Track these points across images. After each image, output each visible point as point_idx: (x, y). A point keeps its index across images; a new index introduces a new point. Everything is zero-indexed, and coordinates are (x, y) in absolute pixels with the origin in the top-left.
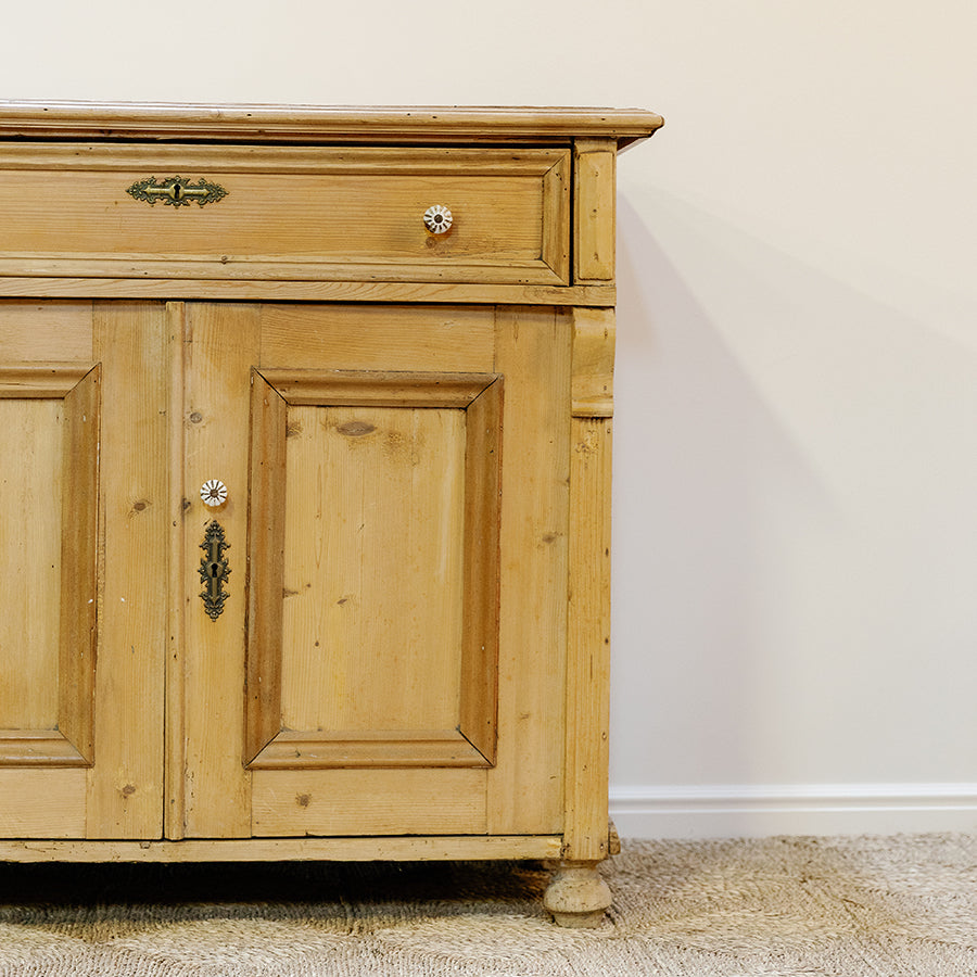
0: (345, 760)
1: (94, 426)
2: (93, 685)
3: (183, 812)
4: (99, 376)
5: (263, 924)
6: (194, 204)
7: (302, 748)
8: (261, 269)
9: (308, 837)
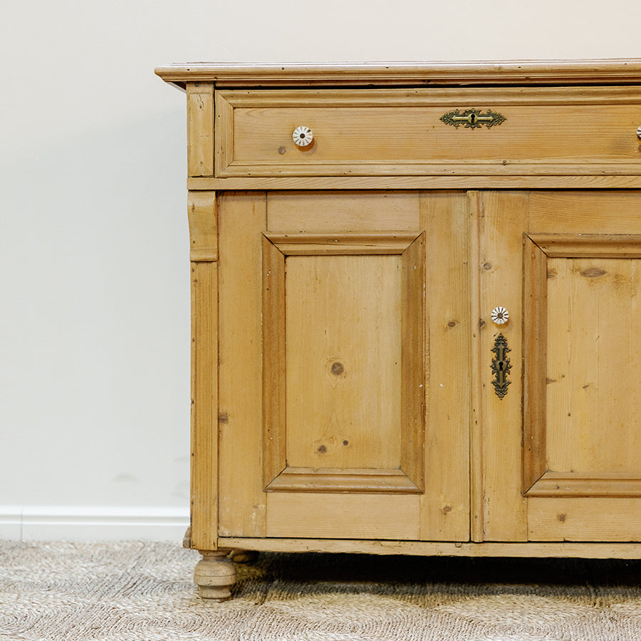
0: (589, 491)
1: (422, 272)
2: (423, 441)
3: (483, 524)
4: (424, 239)
5: (536, 599)
6: (484, 127)
7: (560, 483)
8: (528, 168)
9: (565, 542)
